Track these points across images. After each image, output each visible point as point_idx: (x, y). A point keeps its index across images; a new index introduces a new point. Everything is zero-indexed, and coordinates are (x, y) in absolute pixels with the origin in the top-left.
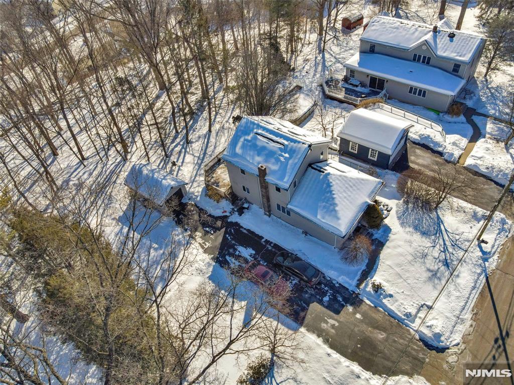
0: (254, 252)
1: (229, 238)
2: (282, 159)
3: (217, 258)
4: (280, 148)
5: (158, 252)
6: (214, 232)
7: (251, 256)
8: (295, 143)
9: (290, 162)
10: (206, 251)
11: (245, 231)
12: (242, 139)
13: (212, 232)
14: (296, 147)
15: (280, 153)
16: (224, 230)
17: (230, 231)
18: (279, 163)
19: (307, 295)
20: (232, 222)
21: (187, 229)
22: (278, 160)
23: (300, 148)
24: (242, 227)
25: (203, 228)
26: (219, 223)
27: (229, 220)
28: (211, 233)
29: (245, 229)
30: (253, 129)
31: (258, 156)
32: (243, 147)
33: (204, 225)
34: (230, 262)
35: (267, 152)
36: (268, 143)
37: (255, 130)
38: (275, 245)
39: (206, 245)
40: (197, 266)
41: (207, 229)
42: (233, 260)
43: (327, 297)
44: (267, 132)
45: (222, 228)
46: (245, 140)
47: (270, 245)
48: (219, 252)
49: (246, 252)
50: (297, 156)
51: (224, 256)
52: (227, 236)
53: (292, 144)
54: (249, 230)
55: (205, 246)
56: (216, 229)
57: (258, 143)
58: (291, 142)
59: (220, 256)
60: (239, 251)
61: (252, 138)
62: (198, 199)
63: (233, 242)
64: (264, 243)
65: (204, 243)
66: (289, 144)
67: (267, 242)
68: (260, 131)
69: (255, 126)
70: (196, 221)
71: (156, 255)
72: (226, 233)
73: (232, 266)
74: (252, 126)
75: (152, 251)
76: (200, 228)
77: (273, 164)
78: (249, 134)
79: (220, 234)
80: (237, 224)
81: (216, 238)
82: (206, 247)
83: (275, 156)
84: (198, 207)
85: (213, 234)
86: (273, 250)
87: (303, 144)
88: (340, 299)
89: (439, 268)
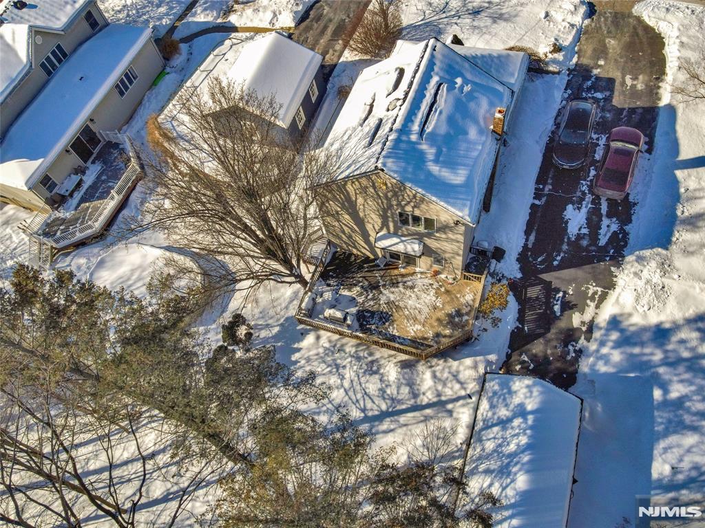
0: (570, 207)
1: (559, 258)
2: (467, 88)
3: (612, 258)
4: (448, 90)
5: (667, 377)
6: (558, 290)
7: (579, 209)
8: (435, 64)
9: (469, 76)
10: (610, 285)
11: (532, 238)
12: (434, 169)
13: (561, 294)
14: (442, 62)
15: (456, 90)
16: (546, 277)
17: (541, 263)
18: (476, 94)
19: (608, 115)
20: (521, 269)
21: (575, 351)
22: (470, 96)
23: (444, 56)
24: (526, 246)
25: (558, 318)
26: (534, 292)
27: (519, 275)
28: (564, 296)
29: (527, 240)
30: (410, 142)
31: (466, 133)
32: (451, 164)
33: (547, 320)
34: (609, 235)
35: (458, 116)
36: (441, 113)
37: (414, 137)
38: (538, 182)
39: (595, 293)
40: (657, 275)
41: (557, 308)
42: (602, 231)
43: (595, 95)
44: (415, 115)
45: (542, 282)
46: (436, 161)
47: (543, 190)
48: (599, 261)
49: (575, 219)
50: (457, 63)
51: (604, 249)
52: (555, 263)
53: (436, 69)
54: (527, 233)
55: (599, 293)
56: (550, 290)
57: (443, 129)
58: (433, 70)
59: (607, 256)
60: (579, 230)
61: (431, 146)
62: (493, 357)
63: (565, 247)
64: (544, 199)
65: (592, 299)
66: (437, 74)
67: (538, 195)
68: (416, 127)
69: (404, 138)
70: (548, 342)
71: (675, 378)
72: (550, 268)
73: (614, 227)
74: (403, 146)
75: (674, 395)
76: (562, 324)
77: (478, 105)
78: (422, 155)
79: (557, 278)
80: (522, 258)
81: (569, 282)
82: (599, 289)
83: (464, 99)
84: (509, 356)
85: (565, 293)
86: (550, 181)
87: (434, 50)
88: (589, 83)
89: (486, 17)
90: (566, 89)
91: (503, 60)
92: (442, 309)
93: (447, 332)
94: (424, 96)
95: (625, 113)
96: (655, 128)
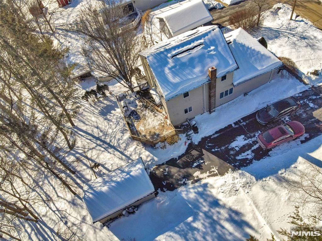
0: (243, 136)
1: (216, 150)
2: (212, 53)
3: (235, 166)
4: (202, 48)
5: (200, 218)
6: (202, 159)
7: (245, 140)
8: (208, 35)
9: (220, 49)
10: (221, 173)
11: (216, 135)
12: (167, 70)
13: (202, 161)
14: (212, 36)
15: (207, 50)
16: (204, 151)
17: (209, 146)
18: (214, 57)
19: (304, 115)
20: (200, 142)
21: (184, 182)
22: (211, 57)
23: (215, 35)
24: (211, 136)
25: (192, 167)
26: (195, 153)
27: (196, 143)
28: (202, 163)
29: (213, 135)
30: (166, 56)
31: (194, 68)
32: (175, 74)
33: (188, 165)
34: (244, 157)
35: (197, 60)
36: (190, 54)
37: (169, 55)
38: (242, 119)
39: (214, 171)
40: (240, 185)
41: (195, 164)
42: (243, 154)
43: (309, 104)
44: (179, 48)
45: (201, 152)
46: (170, 69)
47: (241, 123)
48: (228, 163)
49: (240, 142)
50: (219, 41)
51: (236, 161)
52: (213, 150)
53: (206, 37)
54: (216, 132)
55: (215, 173)
56: (201, 156)
57: (184, 60)
58: (204, 37)
59: (234, 164)
60: (236, 147)
61: (173, 62)
62: (156, 159)
63: (223, 148)
64: (237, 126)
65: (210, 172)
66: (205, 40)
67: (236, 123)
68: (174, 52)
69: (165, 53)
70: (179, 171)
71: (202, 221)
72: (209, 150)
73: (249, 157)
74: (162, 55)
75: (195, 225)
76: (190, 170)
77: (212, 62)
78: (167, 63)
79: (208, 156)
80: (204, 139)
81: (210, 160)
82: (217, 171)
83: (206, 56)
84: (163, 164)
85: (204, 162)
86: (247, 122)
87: (213, 30)
88: (314, 97)
89: (306, 42)
90: (300, 93)
91: (264, 57)
92: (156, 130)
93: (149, 137)
94: (190, 44)
95: (313, 120)
96: (318, 135)
